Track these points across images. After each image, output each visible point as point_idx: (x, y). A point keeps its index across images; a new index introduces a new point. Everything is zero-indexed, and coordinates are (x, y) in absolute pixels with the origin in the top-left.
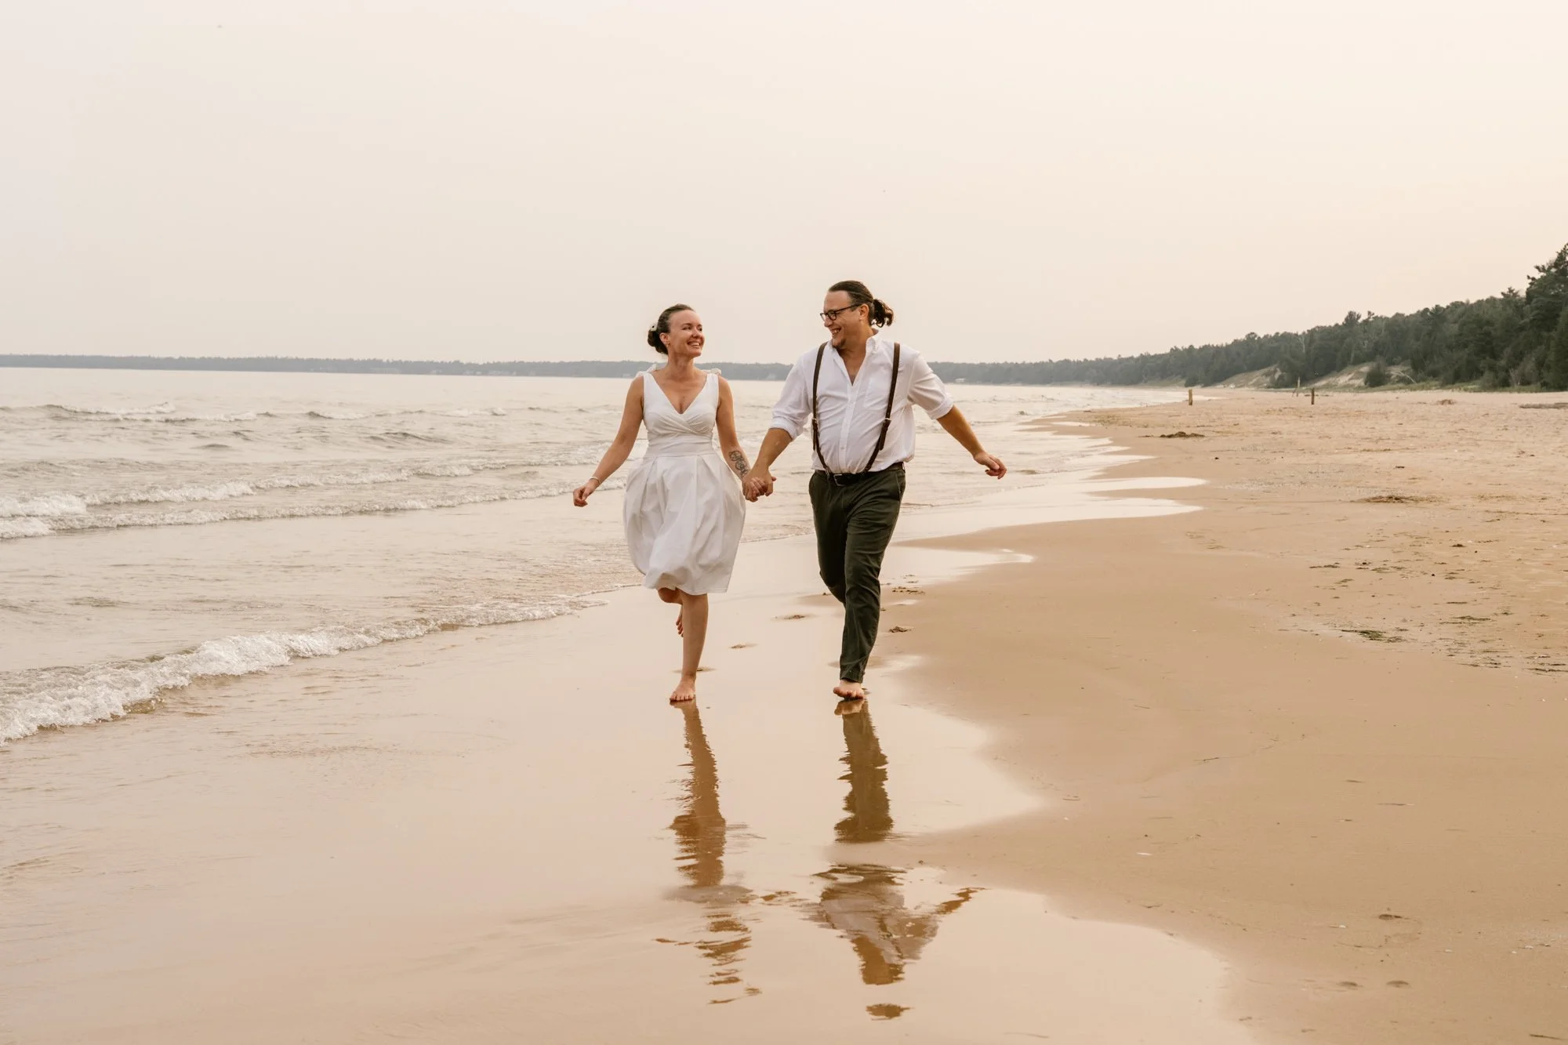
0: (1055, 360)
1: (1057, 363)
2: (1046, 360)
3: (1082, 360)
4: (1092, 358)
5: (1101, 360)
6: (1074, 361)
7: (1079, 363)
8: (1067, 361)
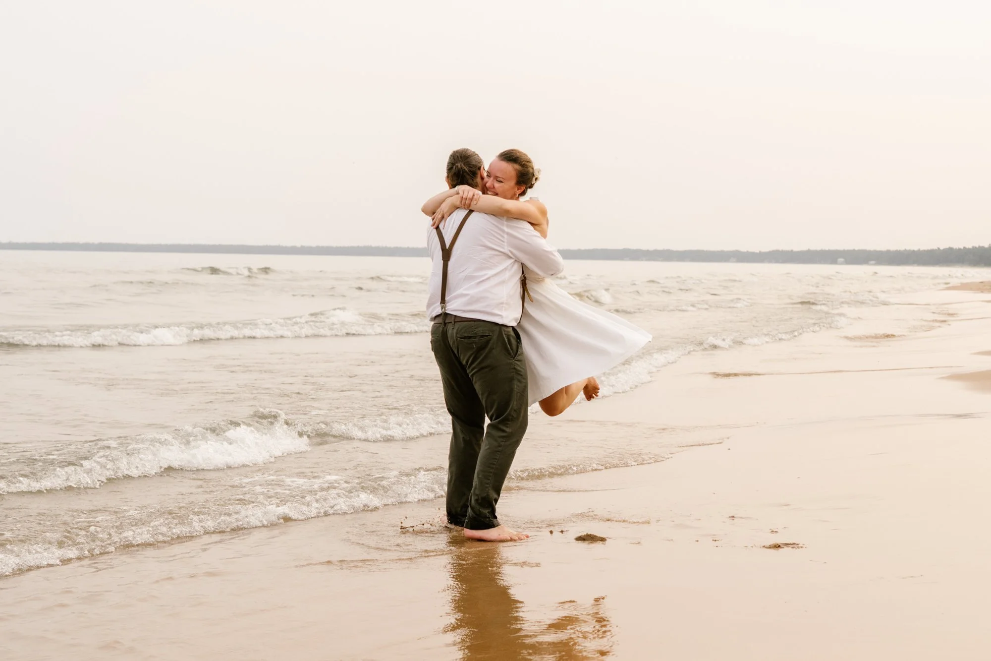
0: (942, 248)
1: (944, 249)
2: (935, 248)
3: (962, 248)
4: (969, 246)
5: (976, 247)
6: (956, 249)
7: (960, 249)
8: (951, 249)
